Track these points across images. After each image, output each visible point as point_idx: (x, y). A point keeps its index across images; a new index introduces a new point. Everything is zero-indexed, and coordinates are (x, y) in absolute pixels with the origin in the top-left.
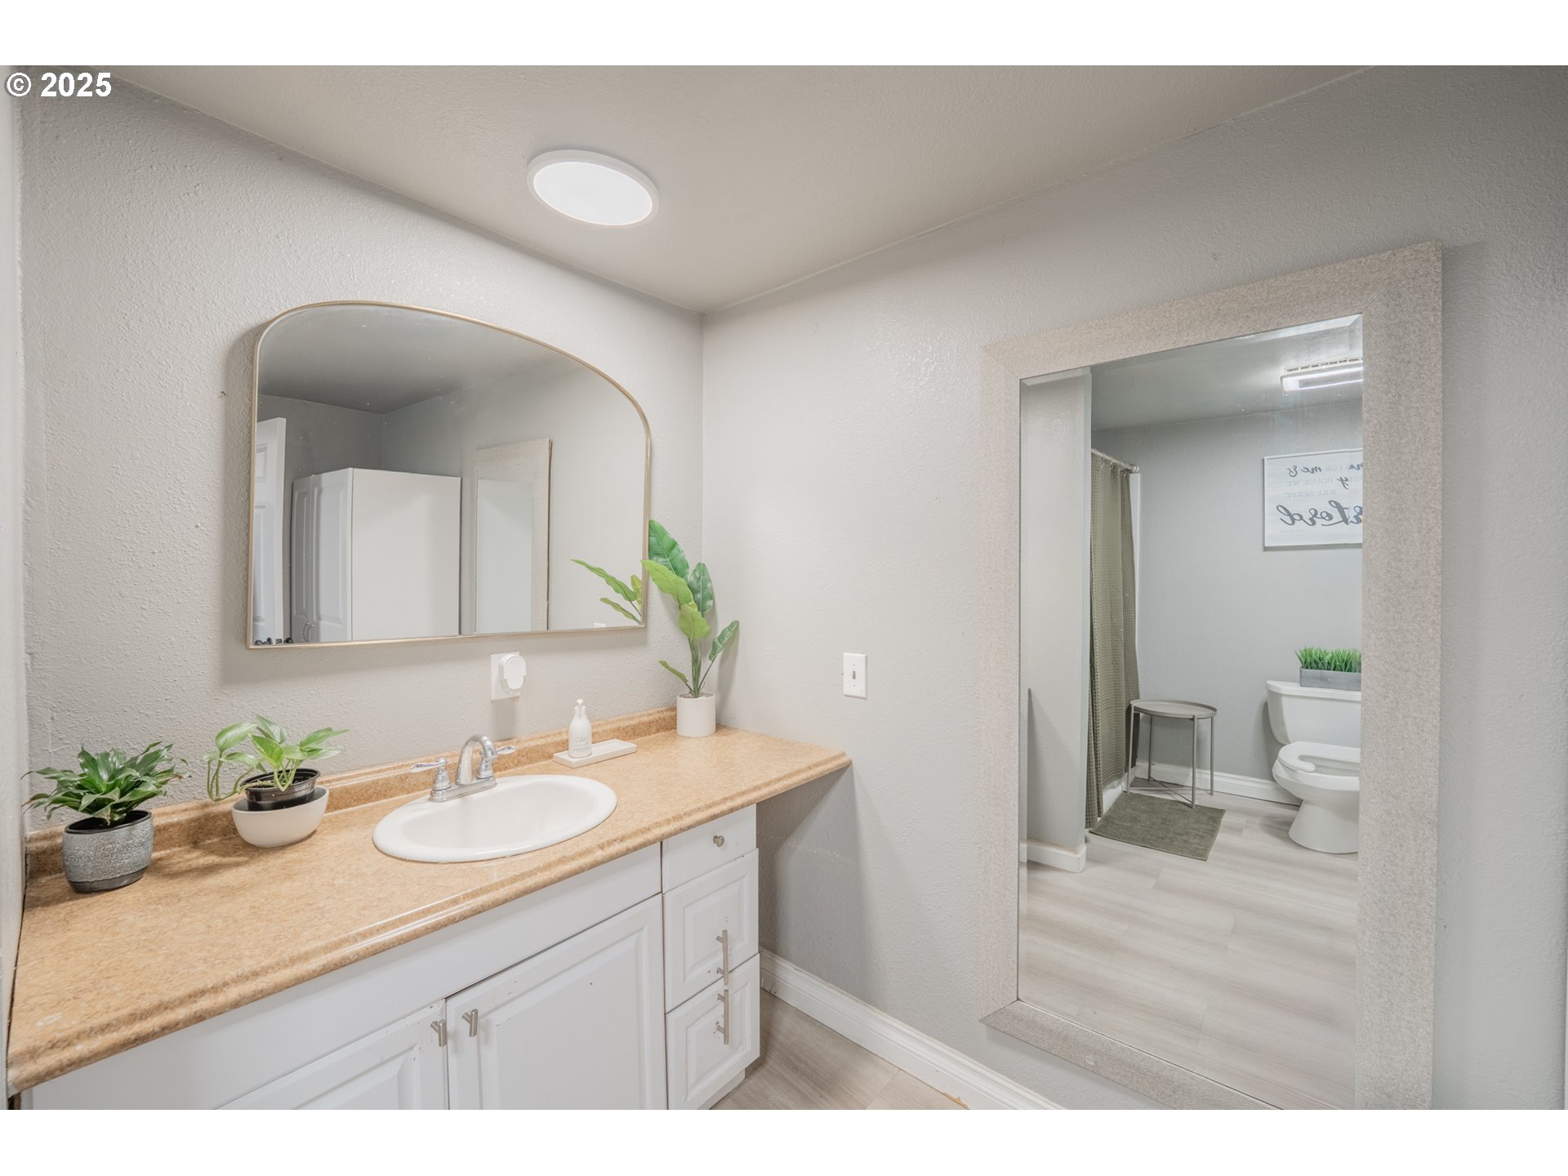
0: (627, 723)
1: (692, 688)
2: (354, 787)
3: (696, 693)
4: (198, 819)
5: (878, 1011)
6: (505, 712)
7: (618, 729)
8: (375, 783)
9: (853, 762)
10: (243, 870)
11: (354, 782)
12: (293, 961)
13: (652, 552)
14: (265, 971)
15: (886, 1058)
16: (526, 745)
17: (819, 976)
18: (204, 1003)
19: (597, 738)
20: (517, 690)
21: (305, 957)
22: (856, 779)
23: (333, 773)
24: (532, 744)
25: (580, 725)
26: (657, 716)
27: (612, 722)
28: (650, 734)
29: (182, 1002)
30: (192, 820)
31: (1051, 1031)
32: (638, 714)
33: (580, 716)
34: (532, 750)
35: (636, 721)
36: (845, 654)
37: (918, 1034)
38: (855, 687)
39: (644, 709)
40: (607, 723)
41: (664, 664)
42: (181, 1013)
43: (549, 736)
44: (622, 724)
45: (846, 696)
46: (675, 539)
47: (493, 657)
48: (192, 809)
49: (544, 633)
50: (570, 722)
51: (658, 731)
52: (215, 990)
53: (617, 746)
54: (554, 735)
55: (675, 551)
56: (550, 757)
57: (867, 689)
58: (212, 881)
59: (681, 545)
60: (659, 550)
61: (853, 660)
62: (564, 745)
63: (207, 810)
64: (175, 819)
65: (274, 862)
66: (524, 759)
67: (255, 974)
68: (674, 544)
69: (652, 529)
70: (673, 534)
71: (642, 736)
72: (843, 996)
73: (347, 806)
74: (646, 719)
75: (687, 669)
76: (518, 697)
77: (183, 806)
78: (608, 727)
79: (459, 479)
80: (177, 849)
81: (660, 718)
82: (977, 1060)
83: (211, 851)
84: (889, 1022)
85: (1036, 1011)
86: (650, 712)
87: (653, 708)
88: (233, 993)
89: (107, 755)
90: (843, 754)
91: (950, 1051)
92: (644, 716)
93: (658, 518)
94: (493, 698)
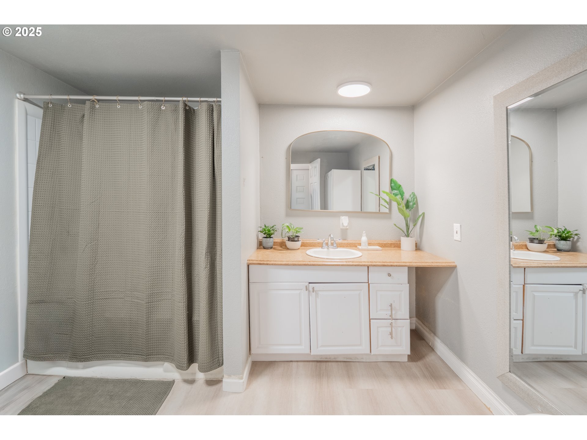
0: (383, 242)
1: (406, 234)
2: (308, 242)
3: (408, 236)
4: (281, 242)
5: (465, 365)
6: (344, 232)
7: (379, 243)
8: (313, 243)
9: (457, 266)
10: (285, 251)
11: (308, 241)
12: (281, 261)
13: (392, 188)
14: (277, 261)
15: (466, 384)
16: (349, 242)
17: (448, 347)
18: (268, 262)
19: (370, 244)
20: (347, 226)
21: (283, 261)
22: (458, 273)
23: (305, 239)
24: (351, 242)
25: (364, 239)
26: (394, 242)
27: (377, 241)
28: (391, 247)
29: (266, 261)
30: (280, 242)
31: (522, 389)
32: (387, 240)
33: (364, 236)
34: (351, 243)
35: (386, 242)
36: (454, 224)
37: (477, 378)
38: (457, 237)
39: (389, 238)
40: (376, 241)
41: (395, 225)
42: (265, 262)
43: (356, 241)
44: (381, 242)
45: (455, 240)
46: (400, 184)
47: (341, 217)
48: (280, 240)
49: (359, 212)
50: (361, 239)
51: (395, 247)
52: (270, 261)
53: (378, 247)
54: (358, 241)
55: (400, 188)
56: (356, 247)
57: (461, 238)
58: (280, 251)
59: (402, 186)
60: (395, 188)
61: (457, 226)
62: (360, 244)
63: (283, 241)
64: (278, 241)
65: (290, 251)
66: (349, 246)
67: (276, 261)
68: (400, 186)
69: (392, 181)
70: (399, 182)
71: (388, 247)
72: (454, 356)
73: (307, 247)
74: (390, 242)
75: (404, 228)
76: (348, 229)
77: (280, 239)
78: (376, 242)
79: (360, 171)
80: (278, 247)
81: (395, 243)
82: (499, 396)
83: (283, 248)
84: (468, 370)
85: (516, 379)
86: (392, 240)
87: (394, 239)
88: (272, 262)
89: (268, 226)
90: (454, 263)
91: (488, 388)
92: (389, 241)
93: (395, 178)
94: (341, 228)
